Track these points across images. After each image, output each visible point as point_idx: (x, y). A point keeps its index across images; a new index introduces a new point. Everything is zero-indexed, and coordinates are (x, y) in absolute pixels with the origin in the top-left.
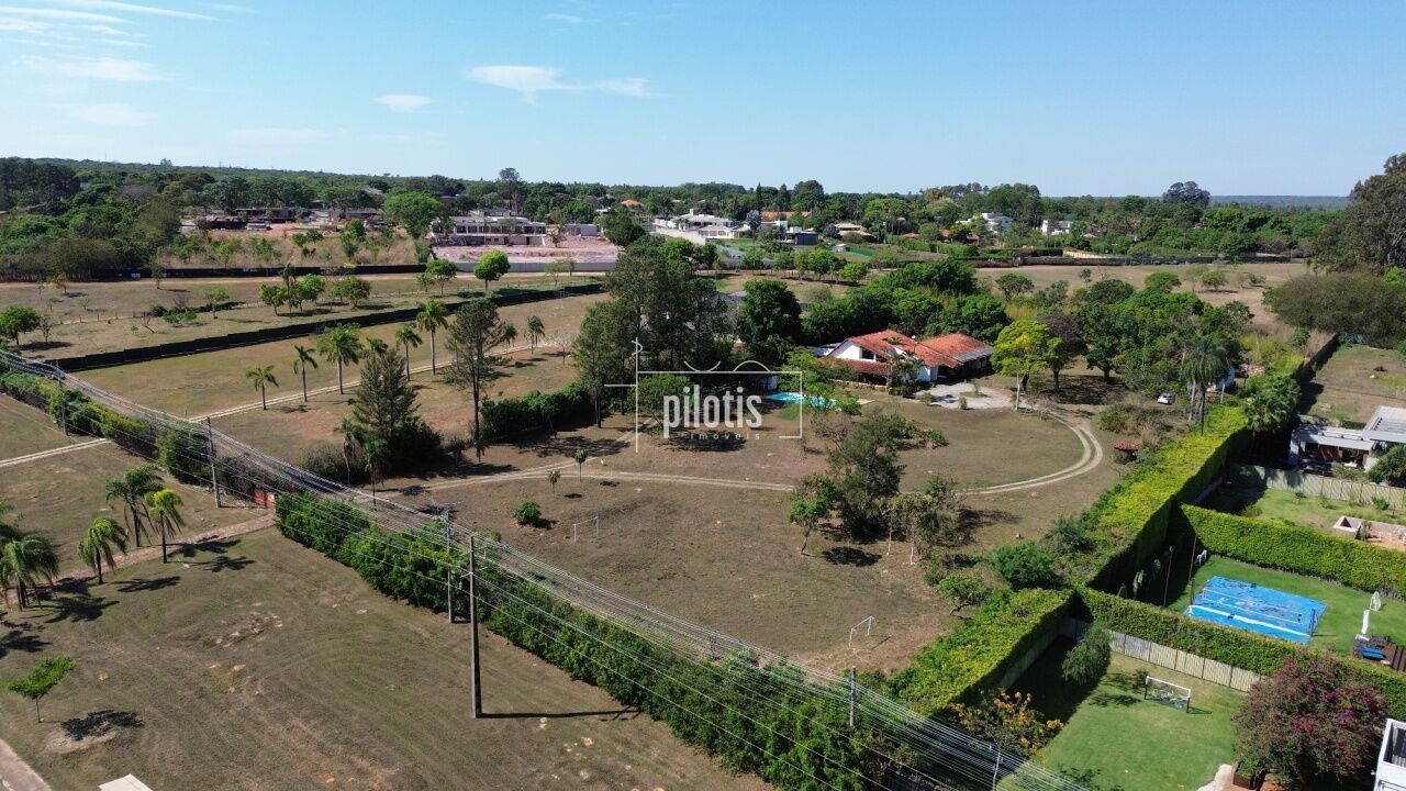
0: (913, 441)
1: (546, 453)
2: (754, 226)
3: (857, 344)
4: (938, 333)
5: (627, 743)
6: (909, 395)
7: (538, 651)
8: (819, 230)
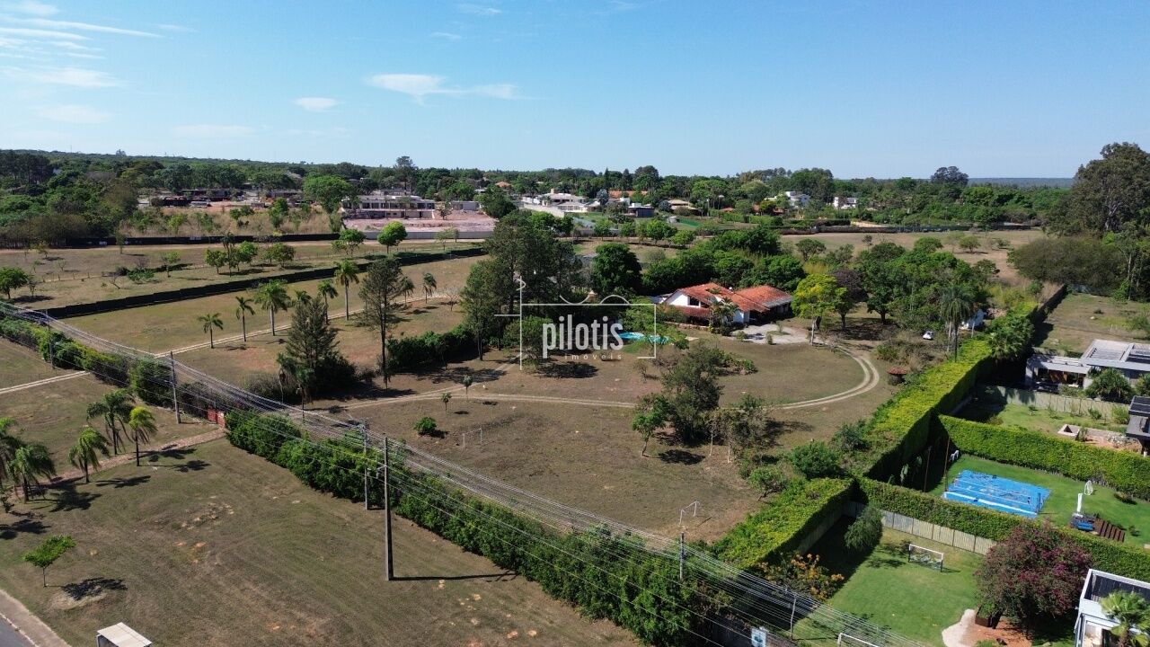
0: (729, 369)
1: (438, 380)
2: (603, 202)
3: (685, 293)
4: (750, 285)
5: (506, 598)
6: (727, 334)
7: (437, 530)
8: (655, 206)
